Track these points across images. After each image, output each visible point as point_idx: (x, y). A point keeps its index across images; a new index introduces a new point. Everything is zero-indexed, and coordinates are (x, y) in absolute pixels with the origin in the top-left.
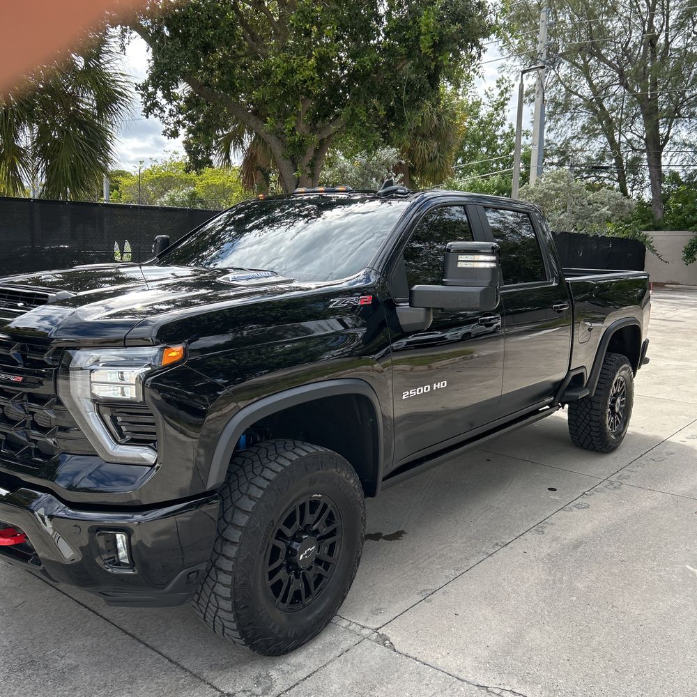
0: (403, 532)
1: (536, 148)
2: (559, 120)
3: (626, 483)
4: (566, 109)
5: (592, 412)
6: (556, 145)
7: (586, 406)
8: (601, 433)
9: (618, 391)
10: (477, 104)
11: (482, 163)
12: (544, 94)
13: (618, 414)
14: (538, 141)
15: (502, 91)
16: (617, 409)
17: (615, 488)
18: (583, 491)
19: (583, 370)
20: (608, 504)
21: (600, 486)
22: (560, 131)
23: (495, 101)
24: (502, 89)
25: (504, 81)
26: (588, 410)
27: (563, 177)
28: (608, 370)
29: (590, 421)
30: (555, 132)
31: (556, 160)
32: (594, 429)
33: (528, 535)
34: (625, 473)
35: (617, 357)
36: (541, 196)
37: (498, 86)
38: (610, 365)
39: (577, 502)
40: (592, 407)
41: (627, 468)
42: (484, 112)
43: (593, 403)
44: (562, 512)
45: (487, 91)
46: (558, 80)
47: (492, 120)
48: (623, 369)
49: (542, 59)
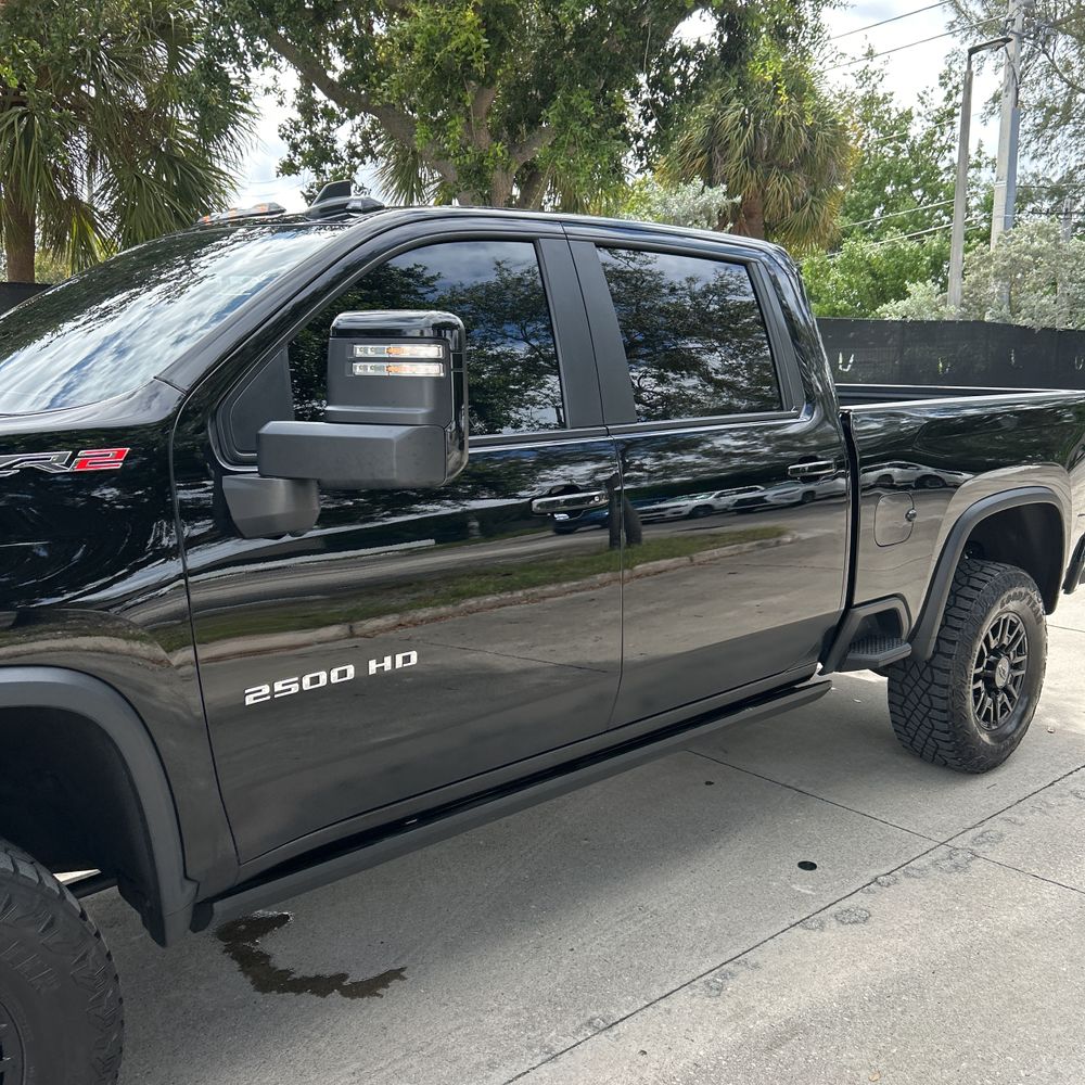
0: (397, 974)
1: (1003, 184)
2: (1052, 137)
3: (988, 856)
4: (1066, 119)
5: (935, 690)
6: (1049, 180)
7: (921, 677)
8: (955, 734)
9: (1005, 642)
10: (907, 117)
11: (911, 214)
12: (1017, 90)
13: (1005, 689)
14: (1006, 173)
15: (949, 92)
16: (1000, 682)
17: (956, 867)
18: (874, 873)
19: (897, 604)
20: (916, 912)
21: (923, 862)
22: (1054, 156)
23: (937, 110)
24: (950, 87)
25: (953, 75)
26: (924, 685)
27: (1047, 233)
28: (972, 600)
29: (930, 709)
30: (1045, 158)
31: (1046, 205)
32: (938, 725)
33: (681, 999)
34: (998, 825)
35: (997, 571)
36: (1005, 264)
37: (942, 84)
38: (979, 590)
39: (846, 904)
40: (933, 679)
41: (1006, 815)
42: (917, 130)
43: (935, 671)
44: (798, 931)
45: (922, 95)
46: (1052, 69)
47: (933, 142)
48: (1010, 599)
49: (1015, 29)
